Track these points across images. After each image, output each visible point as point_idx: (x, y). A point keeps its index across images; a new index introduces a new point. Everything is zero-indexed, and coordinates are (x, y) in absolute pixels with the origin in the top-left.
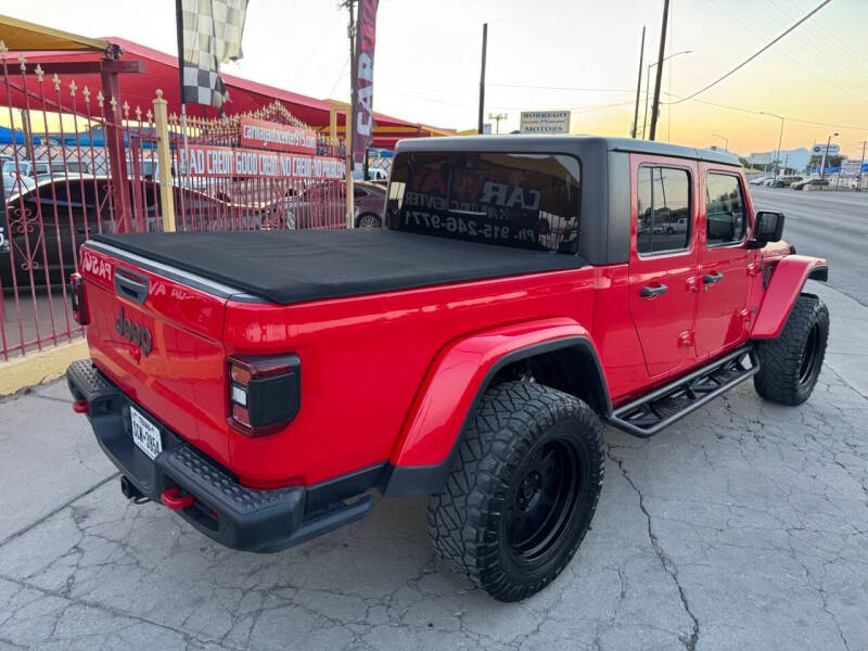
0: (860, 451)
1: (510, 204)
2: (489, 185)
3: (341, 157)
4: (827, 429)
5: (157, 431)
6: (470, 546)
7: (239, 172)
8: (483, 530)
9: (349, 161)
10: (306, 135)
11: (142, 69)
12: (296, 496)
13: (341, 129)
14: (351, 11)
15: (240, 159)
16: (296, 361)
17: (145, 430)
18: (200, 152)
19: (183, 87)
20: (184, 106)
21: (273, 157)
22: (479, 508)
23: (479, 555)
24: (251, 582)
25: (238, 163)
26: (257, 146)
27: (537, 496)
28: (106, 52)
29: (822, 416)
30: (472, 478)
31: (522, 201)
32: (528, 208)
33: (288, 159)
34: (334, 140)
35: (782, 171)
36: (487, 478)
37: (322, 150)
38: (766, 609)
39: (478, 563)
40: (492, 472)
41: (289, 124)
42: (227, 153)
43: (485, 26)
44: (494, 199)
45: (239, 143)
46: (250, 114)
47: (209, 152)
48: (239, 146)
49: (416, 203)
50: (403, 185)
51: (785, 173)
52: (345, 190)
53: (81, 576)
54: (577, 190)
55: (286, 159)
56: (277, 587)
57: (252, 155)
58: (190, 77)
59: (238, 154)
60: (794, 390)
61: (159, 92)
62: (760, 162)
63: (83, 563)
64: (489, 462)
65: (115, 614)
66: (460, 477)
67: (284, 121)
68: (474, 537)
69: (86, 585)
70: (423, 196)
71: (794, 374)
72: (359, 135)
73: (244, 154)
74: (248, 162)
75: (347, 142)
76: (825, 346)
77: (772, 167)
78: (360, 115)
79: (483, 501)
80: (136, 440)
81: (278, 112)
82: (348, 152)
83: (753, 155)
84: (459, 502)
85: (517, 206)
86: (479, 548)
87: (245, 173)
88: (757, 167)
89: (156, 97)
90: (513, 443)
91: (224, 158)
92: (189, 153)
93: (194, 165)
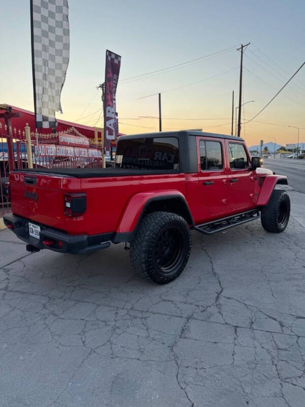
0: (299, 245)
1: (163, 159)
2: (156, 153)
3: (99, 148)
4: (289, 239)
5: (39, 227)
6: (143, 260)
7: (58, 155)
8: (147, 254)
9: (103, 151)
10: (84, 140)
11: (21, 115)
12: (85, 237)
13: (100, 139)
14: (103, 89)
15: (58, 149)
16: (84, 195)
17: (34, 229)
18: (43, 147)
19: (36, 122)
20: (36, 129)
21: (72, 149)
22: (145, 247)
23: (146, 263)
24: (70, 284)
25: (58, 151)
26: (65, 144)
27: (168, 250)
28: (6, 109)
29: (288, 236)
30: (142, 239)
31: (167, 158)
32: (169, 161)
33: (78, 149)
34: (97, 142)
35: (301, 152)
36: (147, 237)
37: (91, 146)
38: (248, 285)
39: (146, 266)
40: (149, 236)
41: (78, 136)
42: (53, 147)
43: (160, 94)
44: (158, 158)
45: (57, 144)
46: (62, 132)
47: (46, 147)
48: (58, 144)
49: (128, 162)
50: (122, 156)
51: (302, 153)
52: (102, 164)
53: (10, 285)
54: (177, 151)
55: (77, 150)
56: (79, 285)
57: (63, 148)
58: (39, 119)
59: (58, 148)
60: (276, 226)
61: (27, 124)
62: (291, 148)
63: (10, 282)
64: (148, 233)
65: (24, 293)
66: (139, 239)
67: (75, 135)
68: (143, 257)
69: (12, 288)
70: (131, 159)
71: (275, 219)
72: (107, 140)
73: (60, 148)
74: (62, 151)
75: (102, 143)
76: (290, 210)
77: (296, 150)
78: (107, 132)
79: (146, 245)
80: (31, 234)
81: (73, 131)
82: (103, 147)
83: (287, 145)
84: (139, 247)
85: (165, 160)
86: (146, 261)
87: (60, 155)
88: (289, 150)
89: (26, 126)
90: (156, 227)
91: (52, 150)
92: (39, 147)
93: (40, 152)
